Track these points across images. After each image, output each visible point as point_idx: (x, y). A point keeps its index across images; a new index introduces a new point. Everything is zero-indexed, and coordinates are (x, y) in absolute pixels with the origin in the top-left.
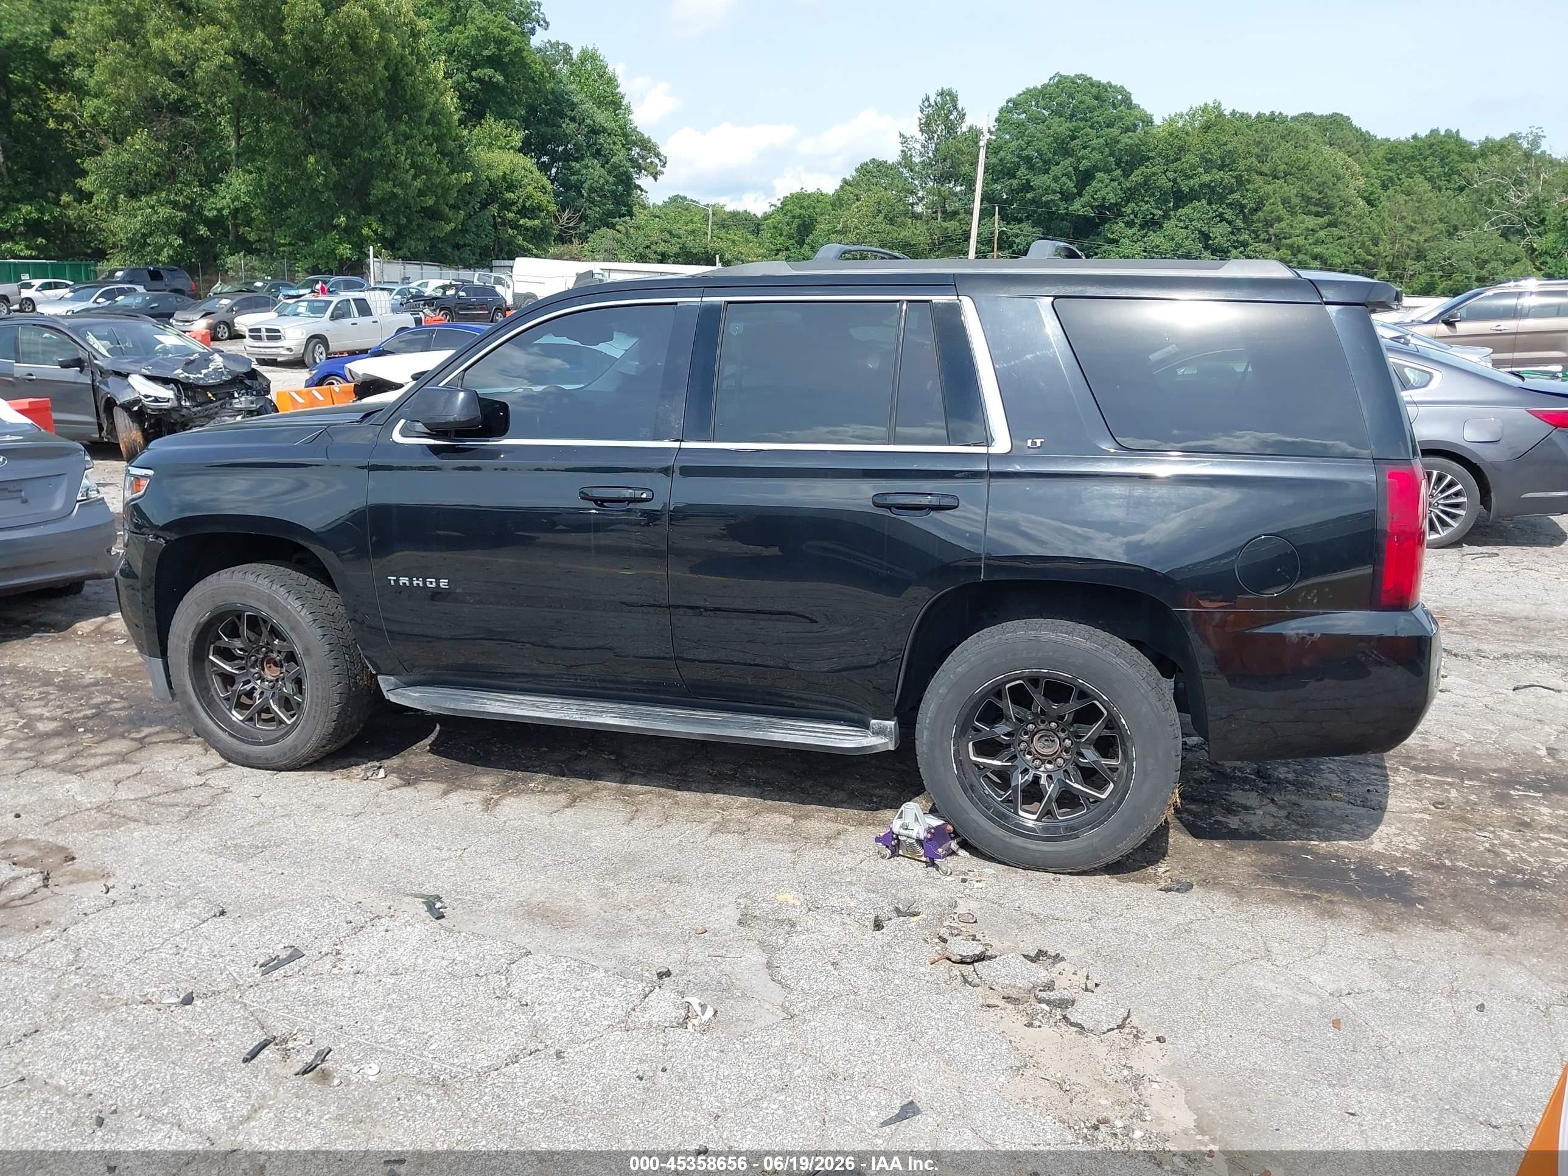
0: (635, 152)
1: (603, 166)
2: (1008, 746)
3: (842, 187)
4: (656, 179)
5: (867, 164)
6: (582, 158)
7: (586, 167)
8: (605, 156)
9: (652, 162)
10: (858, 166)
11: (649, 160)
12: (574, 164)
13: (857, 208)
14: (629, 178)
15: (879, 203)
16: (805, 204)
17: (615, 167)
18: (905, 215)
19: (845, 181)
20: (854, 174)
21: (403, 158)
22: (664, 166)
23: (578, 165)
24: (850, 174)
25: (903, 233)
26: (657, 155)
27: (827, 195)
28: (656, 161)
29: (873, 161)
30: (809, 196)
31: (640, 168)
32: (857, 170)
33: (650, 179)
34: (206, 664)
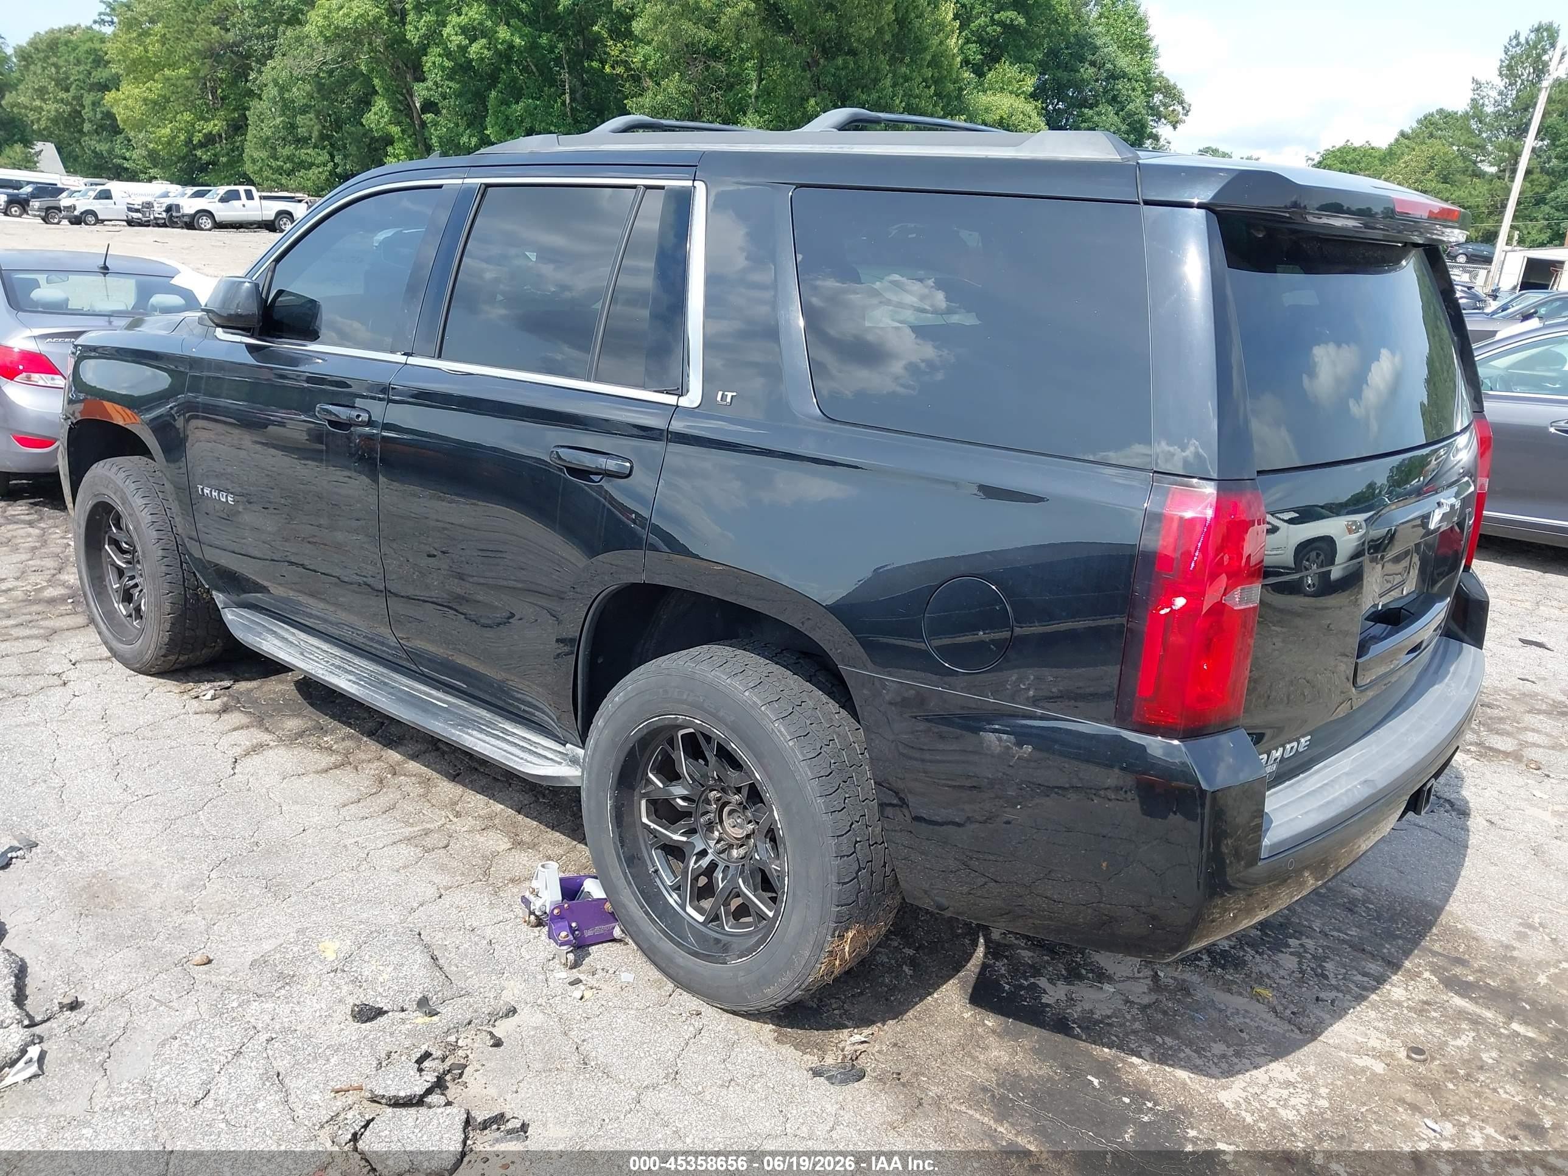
0: (1158, 98)
1: (1117, 114)
2: (687, 814)
3: (1397, 140)
4: (1175, 128)
5: (1432, 115)
6: (1097, 105)
7: (1099, 114)
8: (1120, 102)
9: (1174, 110)
10: (1421, 116)
11: (1171, 109)
12: (1086, 111)
13: (1405, 162)
14: (1144, 126)
15: (1433, 158)
16: (1349, 158)
17: (1130, 115)
18: (1464, 172)
19: (1403, 134)
20: (1415, 125)
21: (898, 102)
22: (1186, 115)
23: (1091, 112)
24: (1409, 124)
25: (1457, 193)
26: (1181, 103)
27: (1378, 149)
28: (1179, 108)
29: (1441, 111)
30: (1355, 149)
31: (1159, 116)
32: (1419, 122)
33: (1169, 127)
34: (103, 553)
